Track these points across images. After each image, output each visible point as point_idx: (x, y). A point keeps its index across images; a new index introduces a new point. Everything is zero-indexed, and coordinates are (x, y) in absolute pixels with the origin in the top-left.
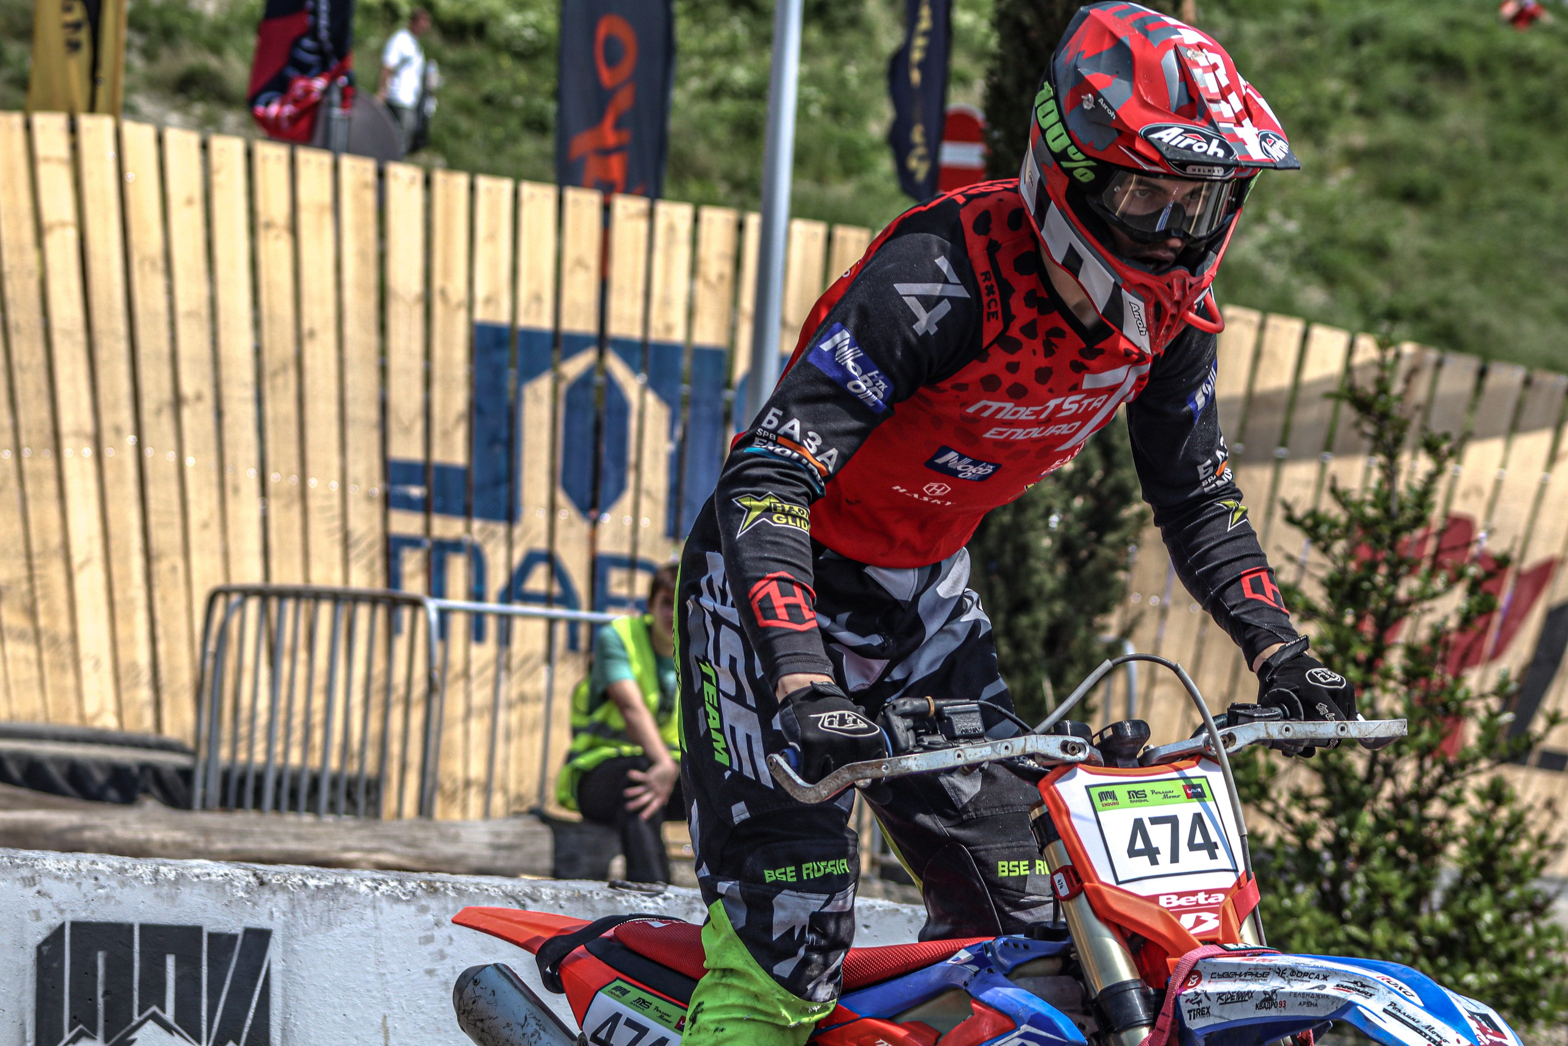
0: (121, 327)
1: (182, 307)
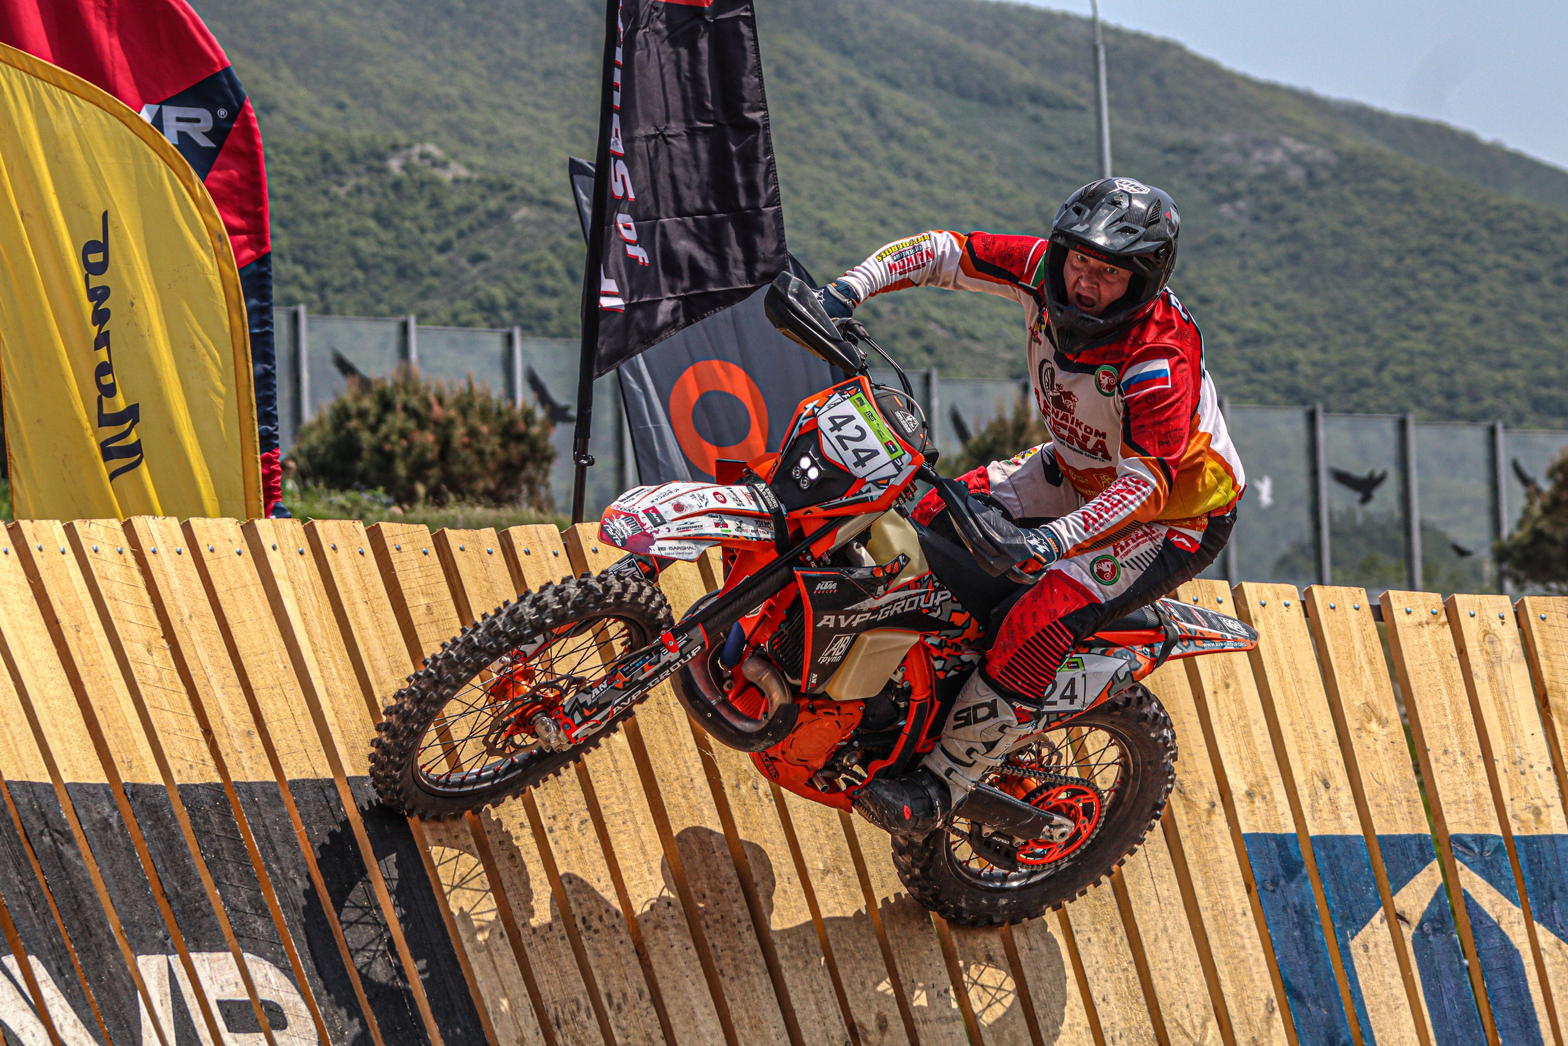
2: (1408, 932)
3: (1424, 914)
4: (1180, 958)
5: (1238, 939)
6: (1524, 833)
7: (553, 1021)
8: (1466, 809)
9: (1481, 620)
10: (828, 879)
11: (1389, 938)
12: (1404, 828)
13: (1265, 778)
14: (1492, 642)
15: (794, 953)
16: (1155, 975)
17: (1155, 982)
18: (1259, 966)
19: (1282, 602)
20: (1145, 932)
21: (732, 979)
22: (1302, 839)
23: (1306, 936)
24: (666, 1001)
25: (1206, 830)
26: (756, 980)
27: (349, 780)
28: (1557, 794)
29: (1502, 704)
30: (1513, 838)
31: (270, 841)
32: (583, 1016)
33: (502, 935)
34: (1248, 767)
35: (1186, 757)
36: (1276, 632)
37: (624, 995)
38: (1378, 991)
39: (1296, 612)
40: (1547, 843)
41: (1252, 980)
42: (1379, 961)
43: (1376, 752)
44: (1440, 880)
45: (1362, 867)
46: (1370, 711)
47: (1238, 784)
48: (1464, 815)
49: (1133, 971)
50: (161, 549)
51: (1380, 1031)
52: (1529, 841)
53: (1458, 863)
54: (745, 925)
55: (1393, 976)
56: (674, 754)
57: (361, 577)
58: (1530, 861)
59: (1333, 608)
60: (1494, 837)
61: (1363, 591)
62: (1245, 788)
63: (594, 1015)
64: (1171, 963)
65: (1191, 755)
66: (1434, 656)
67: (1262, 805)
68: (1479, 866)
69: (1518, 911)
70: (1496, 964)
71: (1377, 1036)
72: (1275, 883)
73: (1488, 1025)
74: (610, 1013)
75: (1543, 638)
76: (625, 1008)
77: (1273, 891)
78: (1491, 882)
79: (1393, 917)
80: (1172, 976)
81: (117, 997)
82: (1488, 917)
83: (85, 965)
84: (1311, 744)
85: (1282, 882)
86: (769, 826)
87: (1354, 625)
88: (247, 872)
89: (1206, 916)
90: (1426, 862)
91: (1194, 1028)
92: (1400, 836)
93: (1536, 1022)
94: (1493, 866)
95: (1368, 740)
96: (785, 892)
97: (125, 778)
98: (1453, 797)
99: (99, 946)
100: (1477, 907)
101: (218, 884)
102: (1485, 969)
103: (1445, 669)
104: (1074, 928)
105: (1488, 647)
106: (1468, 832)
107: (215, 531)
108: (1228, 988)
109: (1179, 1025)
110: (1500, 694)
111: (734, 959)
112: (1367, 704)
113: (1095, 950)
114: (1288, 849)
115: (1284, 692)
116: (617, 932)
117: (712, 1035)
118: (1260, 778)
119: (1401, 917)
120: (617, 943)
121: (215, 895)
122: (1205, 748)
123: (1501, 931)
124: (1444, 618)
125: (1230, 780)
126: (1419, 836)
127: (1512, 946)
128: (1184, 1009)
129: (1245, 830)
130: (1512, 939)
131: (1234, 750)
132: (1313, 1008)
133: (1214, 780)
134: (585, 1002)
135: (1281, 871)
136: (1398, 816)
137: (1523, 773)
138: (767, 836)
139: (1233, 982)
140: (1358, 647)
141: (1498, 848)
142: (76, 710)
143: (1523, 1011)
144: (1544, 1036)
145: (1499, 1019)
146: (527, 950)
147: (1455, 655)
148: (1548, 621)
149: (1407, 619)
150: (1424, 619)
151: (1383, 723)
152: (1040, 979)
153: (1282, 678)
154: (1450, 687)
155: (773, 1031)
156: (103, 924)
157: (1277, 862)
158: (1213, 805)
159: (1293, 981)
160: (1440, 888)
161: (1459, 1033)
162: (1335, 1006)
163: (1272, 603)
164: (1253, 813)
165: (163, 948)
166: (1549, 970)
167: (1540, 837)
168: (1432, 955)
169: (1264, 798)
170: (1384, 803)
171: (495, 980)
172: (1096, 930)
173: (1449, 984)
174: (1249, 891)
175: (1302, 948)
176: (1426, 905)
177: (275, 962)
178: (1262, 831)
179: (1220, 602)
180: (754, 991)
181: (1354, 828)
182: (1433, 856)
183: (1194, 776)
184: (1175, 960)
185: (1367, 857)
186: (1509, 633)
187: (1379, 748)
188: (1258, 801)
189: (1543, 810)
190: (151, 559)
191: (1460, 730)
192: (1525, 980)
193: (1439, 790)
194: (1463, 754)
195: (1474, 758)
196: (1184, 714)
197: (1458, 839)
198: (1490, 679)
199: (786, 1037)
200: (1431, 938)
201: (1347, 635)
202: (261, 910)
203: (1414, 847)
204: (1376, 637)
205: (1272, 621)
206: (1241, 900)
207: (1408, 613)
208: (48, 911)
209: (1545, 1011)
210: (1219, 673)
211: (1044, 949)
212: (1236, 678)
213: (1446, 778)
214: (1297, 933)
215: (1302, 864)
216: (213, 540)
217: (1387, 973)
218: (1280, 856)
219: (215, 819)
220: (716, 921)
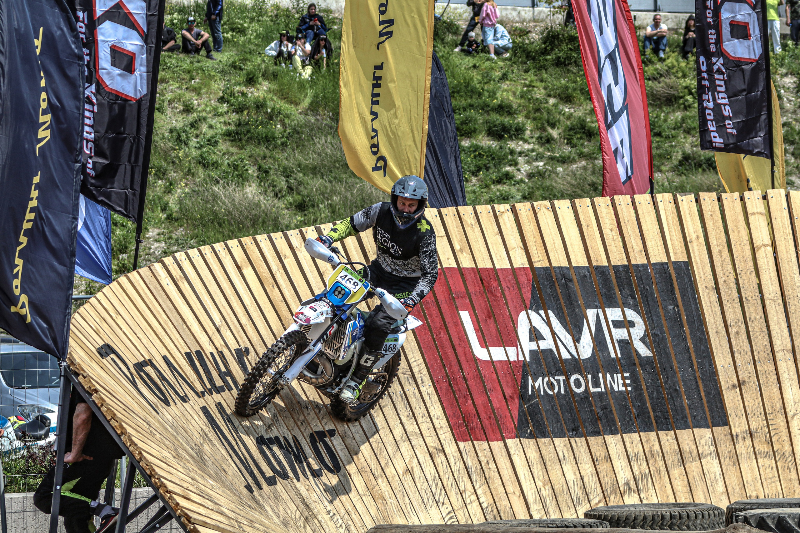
7: (729, 324)
27: (672, 262)
31: (641, 278)
37: (755, 318)
50: (622, 203)
56: (787, 252)
57: (690, 208)
74: (749, 322)
81: (577, 320)
83: (568, 313)
97: (594, 264)
99: (574, 307)
101: (620, 290)
107: (642, 198)
121: (618, 293)
134: (742, 319)
142: (582, 247)
156: (577, 302)
165: (596, 307)
177: (635, 310)
190: (618, 207)
202: (633, 297)
208: (558, 299)
216: (640, 200)
219: (623, 274)
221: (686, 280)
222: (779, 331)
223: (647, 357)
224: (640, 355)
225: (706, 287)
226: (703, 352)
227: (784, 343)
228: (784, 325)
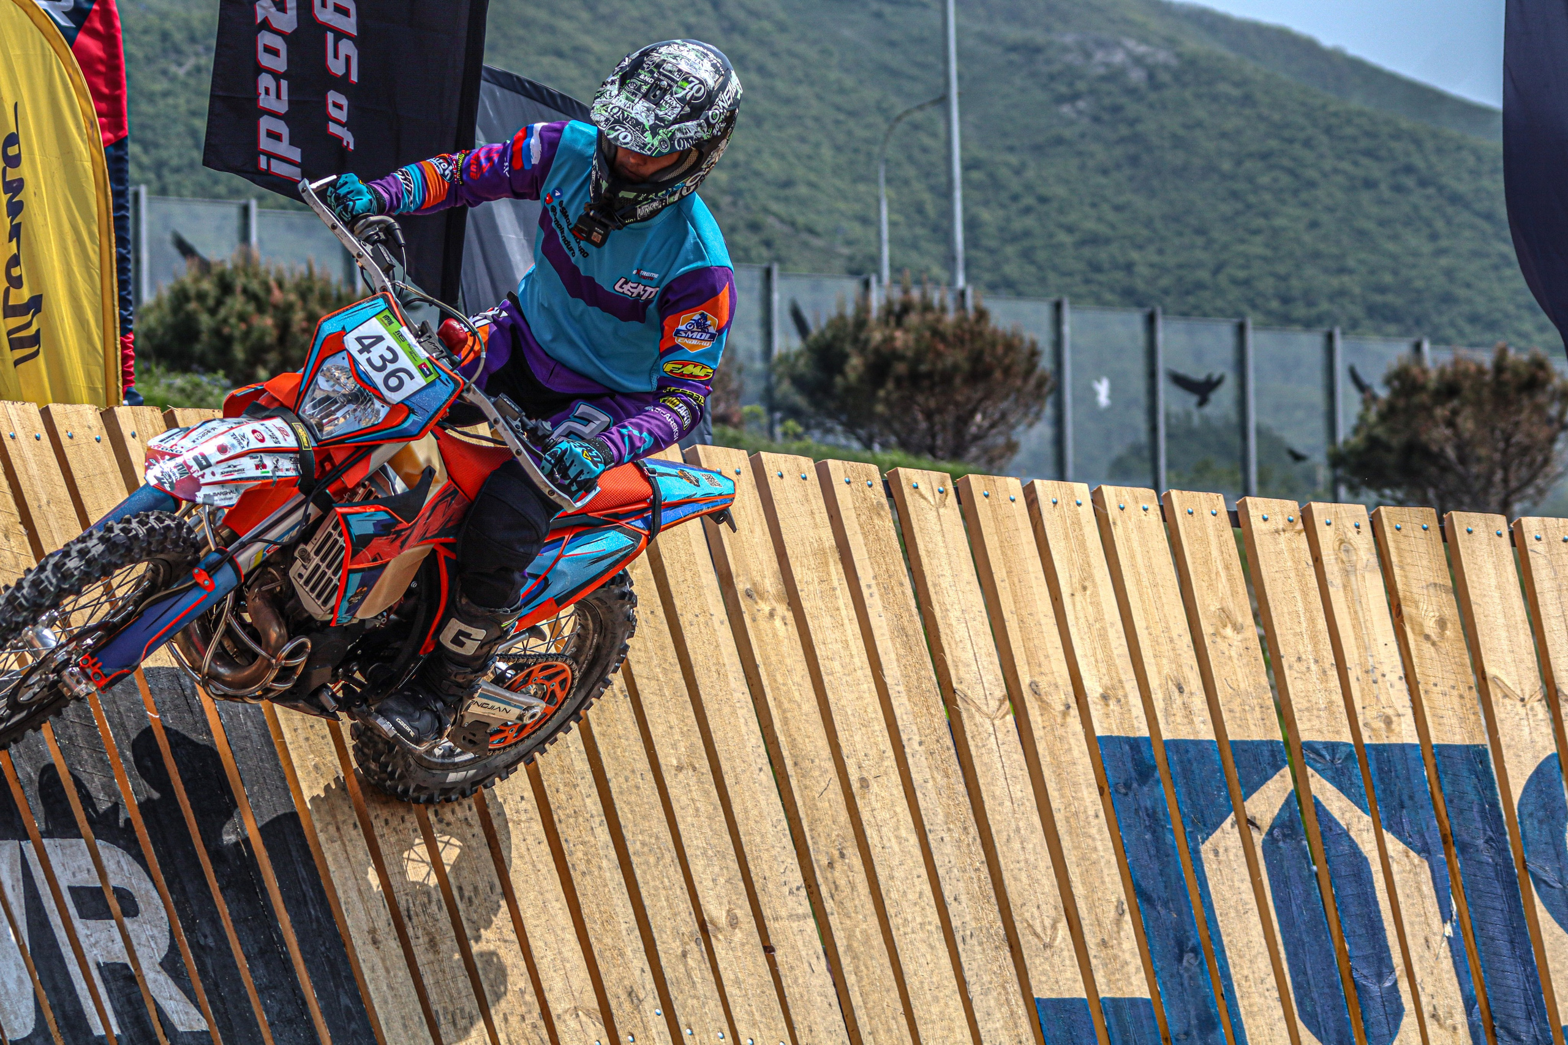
0: (593, 805)
1: (668, 759)
2: (1258, 838)
3: (1275, 820)
4: (1032, 859)
5: (1090, 841)
6: (1375, 742)
7: (404, 913)
8: (1318, 717)
9: (1337, 529)
10: (681, 776)
11: (1239, 843)
12: (1256, 734)
13: (1120, 681)
14: (1347, 551)
15: (646, 849)
16: (1006, 876)
17: (1006, 882)
18: (1110, 868)
19: (1141, 506)
20: (998, 832)
21: (584, 874)
22: (1155, 743)
23: (1158, 839)
24: (517, 895)
25: (1060, 731)
26: (608, 874)
28: (1408, 703)
29: (1356, 612)
30: (1365, 746)
31: (125, 727)
32: (434, 907)
33: (355, 826)
34: (1104, 671)
35: (1042, 658)
36: (1135, 536)
37: (476, 889)
38: (1228, 895)
39: (1154, 516)
40: (1397, 752)
41: (1103, 882)
42: (1229, 866)
43: (1230, 658)
44: (1291, 787)
45: (1214, 772)
46: (1225, 617)
47: (1093, 687)
48: (1316, 723)
49: (985, 870)
50: (20, 435)
51: (1229, 935)
52: (1380, 750)
53: (1310, 770)
54: (597, 820)
55: (1242, 881)
58: (1380, 770)
59: (1191, 513)
60: (1345, 744)
61: (1221, 497)
62: (1101, 690)
63: (445, 908)
64: (1022, 864)
65: (1047, 657)
66: (1289, 564)
67: (1117, 708)
68: (1329, 773)
69: (1367, 819)
70: (1344, 871)
71: (1225, 940)
72: (1128, 786)
73: (1335, 932)
74: (461, 906)
75: (1398, 548)
76: (476, 902)
77: (1126, 794)
78: (1341, 789)
79: (1243, 822)
80: (1023, 876)
82: (1338, 824)
84: (1166, 648)
85: (1135, 785)
86: (624, 721)
87: (1211, 531)
88: (101, 759)
89: (1059, 818)
90: (1277, 768)
91: (1044, 928)
92: (1252, 742)
93: (1383, 929)
94: (1343, 774)
95: (1223, 645)
96: (638, 788)
98: (1307, 705)
100: (1327, 814)
102: (1333, 876)
103: (1301, 576)
104: (927, 827)
105: (1343, 556)
106: (1320, 739)
107: (74, 418)
108: (1079, 890)
109: (1029, 925)
110: (1354, 602)
111: (586, 854)
112: (1223, 609)
113: (948, 849)
114: (1139, 752)
115: (1141, 595)
116: (470, 825)
117: (563, 929)
118: (1115, 681)
119: (1251, 822)
120: (469, 836)
122: (1061, 650)
123: (1350, 838)
124: (1300, 526)
125: (1085, 683)
126: (1271, 742)
127: (1360, 853)
128: (1035, 910)
129: (1099, 732)
130: (1360, 846)
131: (1090, 653)
132: (1163, 912)
133: (1069, 682)
135: (1134, 774)
136: (1251, 722)
137: (1375, 682)
138: (621, 732)
139: (1084, 883)
140: (1215, 553)
141: (1349, 756)
143: (1370, 919)
144: (1390, 944)
145: (1346, 926)
146: (379, 841)
147: (1311, 562)
148: (1403, 531)
149: (1264, 526)
150: (1281, 527)
151: (1238, 628)
152: (892, 878)
153: (1139, 582)
154: (1305, 594)
155: (624, 926)
157: (1130, 765)
158: (1068, 707)
159: (1143, 884)
160: (1291, 794)
161: (1306, 939)
162: (1185, 909)
163: (1130, 507)
164: (1107, 715)
165: (14, 833)
166: (1397, 878)
167: (1390, 745)
168: (1281, 861)
169: (1119, 701)
170: (1238, 709)
171: (348, 870)
172: (949, 830)
173: (1297, 890)
174: (1102, 793)
175: (1153, 852)
176: (1276, 811)
177: (127, 849)
178: (1116, 734)
179: (1079, 505)
180: (606, 885)
181: (1206, 732)
182: (1285, 762)
183: (1050, 678)
184: (1026, 861)
185: (1219, 762)
186: (1364, 543)
187: (1233, 654)
188: (1112, 703)
189: (1394, 719)
191: (1314, 638)
192: (1373, 887)
193: (1292, 697)
194: (1316, 661)
195: (1327, 666)
196: (1041, 616)
197: (1310, 746)
198: (1345, 587)
199: (637, 933)
200: (1281, 844)
201: (1204, 541)
203: (1266, 753)
204: (1232, 543)
205: (1130, 525)
206: (1094, 803)
207: (1265, 520)
209: (1391, 919)
210: (1076, 574)
211: (896, 848)
212: (1093, 581)
213: (1299, 684)
214: (1148, 836)
215: (1155, 767)
216: (72, 427)
217: (1236, 878)
218: (1133, 759)
220: (568, 816)
221: (255, 737)
222: (550, 938)
223: (192, 1033)
224: (172, 1025)
225: (316, 767)
226: (350, 1018)
227: (576, 984)
228: (564, 918)
